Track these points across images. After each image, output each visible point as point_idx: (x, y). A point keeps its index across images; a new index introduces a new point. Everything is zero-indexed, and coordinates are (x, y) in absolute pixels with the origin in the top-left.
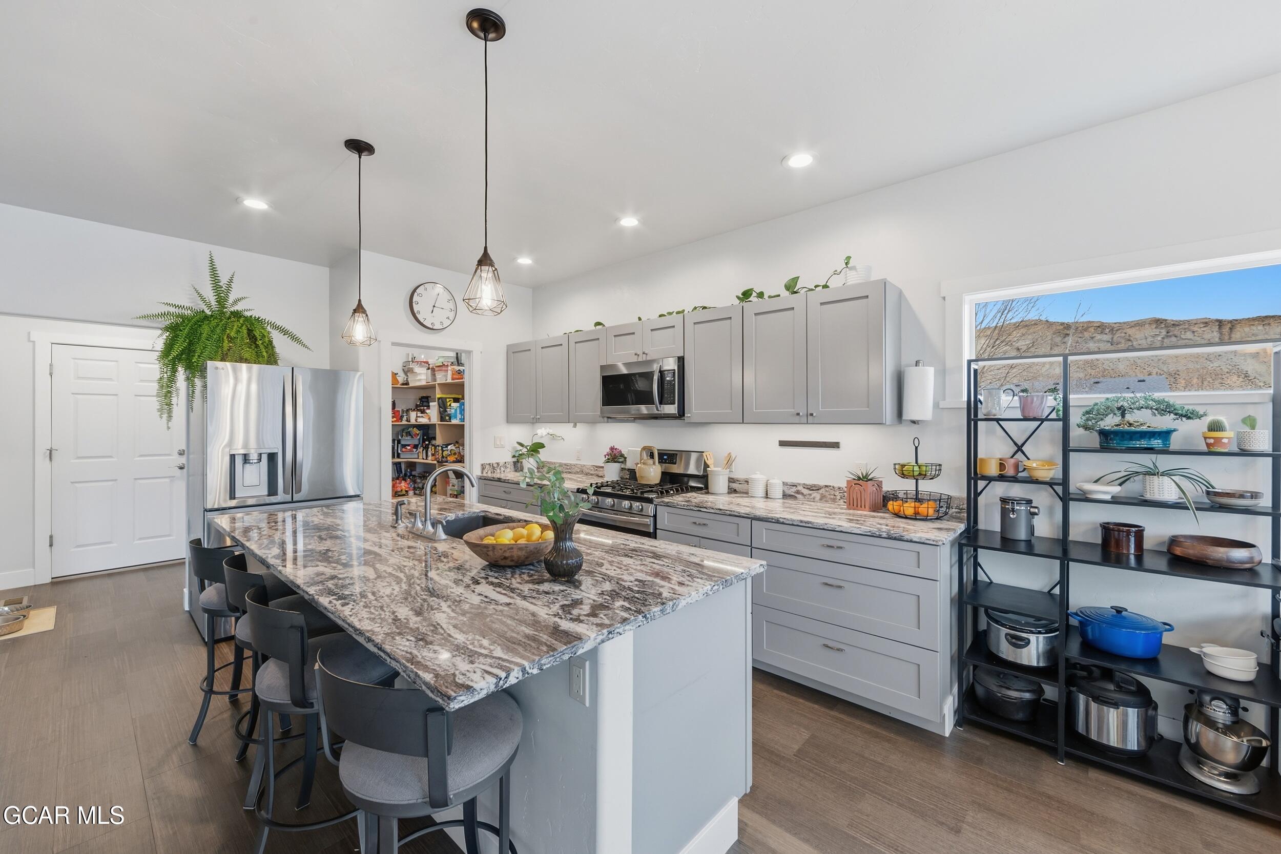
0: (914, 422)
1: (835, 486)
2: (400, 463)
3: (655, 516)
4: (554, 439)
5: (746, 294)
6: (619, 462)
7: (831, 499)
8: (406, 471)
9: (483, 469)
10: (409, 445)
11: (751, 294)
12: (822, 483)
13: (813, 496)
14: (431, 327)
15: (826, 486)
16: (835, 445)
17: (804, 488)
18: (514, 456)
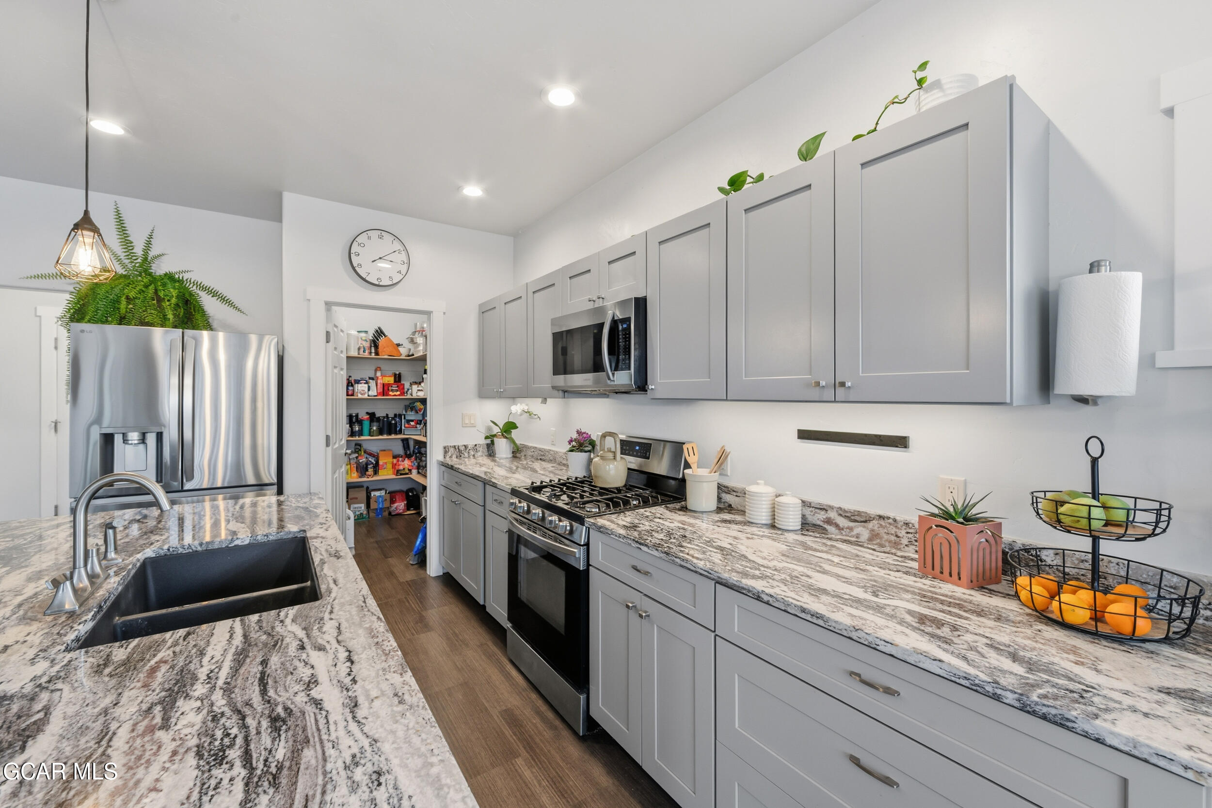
0: (1083, 400)
1: (898, 518)
2: (407, 439)
3: (587, 545)
4: (532, 418)
5: (736, 183)
6: (586, 452)
7: (890, 542)
8: (414, 447)
9: (446, 452)
10: (412, 421)
11: (745, 181)
12: (873, 511)
13: (856, 531)
14: (377, 283)
15: (880, 517)
16: (900, 442)
17: (840, 515)
18: (486, 438)
